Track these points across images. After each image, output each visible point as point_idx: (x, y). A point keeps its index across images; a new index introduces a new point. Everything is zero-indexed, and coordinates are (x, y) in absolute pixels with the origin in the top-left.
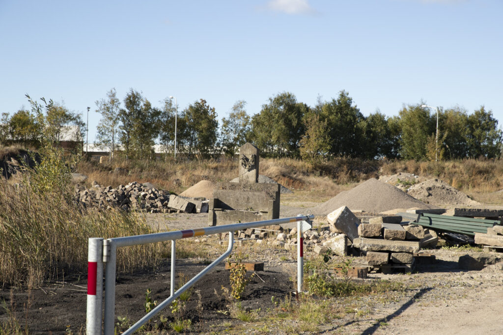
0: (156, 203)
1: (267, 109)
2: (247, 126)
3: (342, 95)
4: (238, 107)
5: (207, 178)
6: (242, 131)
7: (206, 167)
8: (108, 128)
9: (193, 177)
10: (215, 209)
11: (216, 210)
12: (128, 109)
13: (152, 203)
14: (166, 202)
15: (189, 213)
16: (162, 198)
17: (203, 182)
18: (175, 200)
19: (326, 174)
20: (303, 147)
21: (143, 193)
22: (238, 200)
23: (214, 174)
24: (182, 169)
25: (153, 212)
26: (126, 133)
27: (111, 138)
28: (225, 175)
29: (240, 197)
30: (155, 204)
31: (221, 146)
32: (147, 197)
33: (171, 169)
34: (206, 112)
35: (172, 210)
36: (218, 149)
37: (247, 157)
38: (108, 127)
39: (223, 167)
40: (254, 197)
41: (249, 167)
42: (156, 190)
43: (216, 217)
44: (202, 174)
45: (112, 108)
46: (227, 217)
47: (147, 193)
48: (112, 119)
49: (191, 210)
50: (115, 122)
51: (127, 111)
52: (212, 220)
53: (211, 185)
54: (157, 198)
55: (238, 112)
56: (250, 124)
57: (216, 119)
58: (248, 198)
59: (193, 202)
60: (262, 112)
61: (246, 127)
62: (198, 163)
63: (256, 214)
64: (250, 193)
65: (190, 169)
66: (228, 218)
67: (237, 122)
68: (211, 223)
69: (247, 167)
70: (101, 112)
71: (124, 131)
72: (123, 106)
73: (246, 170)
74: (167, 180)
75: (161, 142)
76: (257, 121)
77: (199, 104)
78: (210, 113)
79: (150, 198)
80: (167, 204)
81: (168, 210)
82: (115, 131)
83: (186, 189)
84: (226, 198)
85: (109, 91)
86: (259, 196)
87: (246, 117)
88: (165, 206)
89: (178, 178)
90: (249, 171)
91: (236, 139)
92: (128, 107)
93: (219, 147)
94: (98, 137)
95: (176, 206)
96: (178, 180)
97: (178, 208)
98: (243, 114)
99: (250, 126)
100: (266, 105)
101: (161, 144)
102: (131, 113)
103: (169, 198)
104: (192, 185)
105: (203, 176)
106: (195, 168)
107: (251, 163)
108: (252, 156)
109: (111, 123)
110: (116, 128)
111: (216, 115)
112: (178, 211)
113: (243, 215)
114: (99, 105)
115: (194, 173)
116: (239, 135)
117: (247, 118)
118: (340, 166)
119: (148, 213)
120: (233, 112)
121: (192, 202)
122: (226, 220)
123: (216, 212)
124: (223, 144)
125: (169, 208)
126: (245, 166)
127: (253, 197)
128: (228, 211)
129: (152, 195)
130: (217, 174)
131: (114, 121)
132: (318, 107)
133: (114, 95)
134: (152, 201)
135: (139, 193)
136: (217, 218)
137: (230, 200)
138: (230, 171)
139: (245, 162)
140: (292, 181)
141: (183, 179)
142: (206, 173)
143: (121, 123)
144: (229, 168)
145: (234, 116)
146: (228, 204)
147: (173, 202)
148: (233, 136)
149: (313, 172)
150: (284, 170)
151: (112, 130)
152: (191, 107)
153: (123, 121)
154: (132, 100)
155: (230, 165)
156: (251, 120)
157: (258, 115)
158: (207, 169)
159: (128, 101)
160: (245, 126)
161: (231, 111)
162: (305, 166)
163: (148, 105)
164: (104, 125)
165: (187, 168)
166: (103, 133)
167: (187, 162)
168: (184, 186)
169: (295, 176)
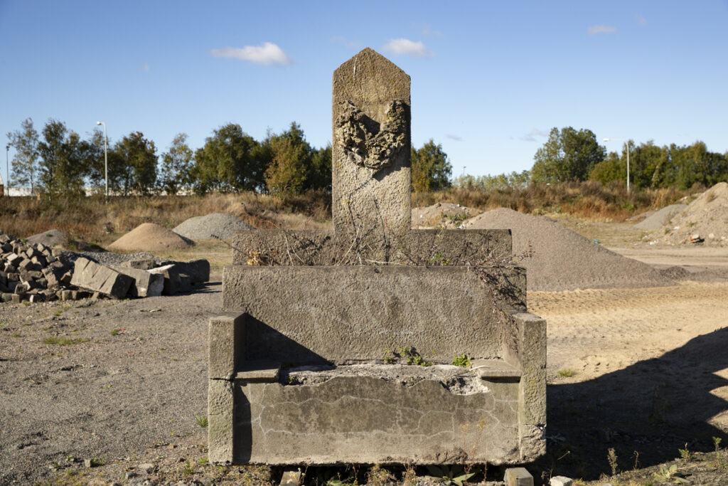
0: (43, 276)
1: (211, 142)
2: (190, 161)
3: (294, 127)
4: (179, 141)
5: (149, 220)
6: (184, 167)
7: (148, 206)
8: (25, 166)
9: (130, 220)
10: (241, 375)
11: (245, 382)
12: (49, 142)
13: (34, 279)
14: (68, 274)
15: (121, 298)
16: (59, 264)
17: (144, 226)
18: (86, 270)
19: (300, 211)
20: (269, 178)
21: (12, 257)
22: (344, 315)
23: (158, 215)
24: (115, 209)
25: (35, 300)
26: (47, 169)
27: (29, 177)
28: (173, 215)
29: (357, 300)
30: (43, 280)
31: (162, 184)
32: (23, 264)
33: (99, 210)
34: (143, 146)
35: (80, 291)
36: (159, 187)
37: (369, 112)
38: (24, 163)
39: (169, 205)
40: (425, 299)
41: (382, 156)
42: (46, 248)
43: (248, 415)
44: (142, 216)
45: (29, 142)
46: (305, 411)
47: (23, 255)
48: (29, 154)
49: (125, 290)
50: (33, 159)
51: (48, 145)
52: (230, 434)
53: (157, 230)
54: (46, 265)
55: (179, 145)
56: (193, 159)
57: (156, 154)
58: (395, 305)
59: (130, 272)
60: (207, 146)
61: (189, 163)
62: (136, 202)
63: (455, 389)
64: (404, 279)
65: (126, 209)
66: (314, 416)
67: (178, 157)
68: (222, 452)
69: (372, 158)
70: (15, 146)
71: (45, 168)
72: (42, 139)
73: (365, 173)
74: (95, 224)
75: (91, 181)
76: (201, 156)
77: (135, 136)
78: (149, 147)
79: (31, 267)
80: (69, 278)
81: (70, 294)
82: (34, 169)
83: (121, 235)
84: (285, 305)
85: (24, 120)
86: (444, 290)
87: (188, 151)
88: (65, 283)
89: (110, 221)
90: (378, 176)
91: (178, 177)
92: (48, 140)
93: (160, 185)
94: (12, 176)
95: (90, 284)
96: (109, 223)
97: (95, 287)
98: (185, 149)
99: (194, 162)
100: (210, 138)
101: (92, 183)
102: (53, 146)
103: (74, 265)
104: (130, 230)
105: (145, 218)
106: (132, 208)
107: (389, 138)
108: (394, 107)
109: (28, 159)
110: (36, 164)
111: (155, 149)
112: (96, 295)
113: (389, 398)
114: (12, 138)
115: (131, 214)
116: (181, 172)
117: (190, 152)
118: (315, 200)
119: (22, 305)
120: (174, 146)
121: (127, 273)
122: (303, 428)
123: (248, 390)
124: (164, 183)
125: (75, 288)
126: (364, 152)
127: (417, 299)
128: (309, 377)
129: (35, 260)
130: (163, 215)
131: (32, 157)
132: (267, 140)
133: (30, 126)
134: (36, 274)
135: (5, 255)
136: (256, 421)
137: (306, 315)
138: (180, 211)
139: (361, 135)
140: (261, 221)
141: (117, 223)
142: (147, 213)
143: (40, 159)
144: (177, 206)
145: (175, 151)
146: (298, 337)
147: (83, 274)
148: (175, 173)
149: (283, 209)
150: (249, 207)
151: (29, 168)
152: (125, 139)
153: (43, 156)
154: (54, 132)
155: (178, 203)
156: (194, 155)
157: (202, 150)
158: (150, 209)
159: (48, 132)
160: (187, 161)
161: (171, 145)
162: (273, 201)
163: (74, 138)
164: (20, 161)
165: (122, 207)
166: (18, 171)
167: (121, 201)
168: (118, 232)
169: (263, 214)
